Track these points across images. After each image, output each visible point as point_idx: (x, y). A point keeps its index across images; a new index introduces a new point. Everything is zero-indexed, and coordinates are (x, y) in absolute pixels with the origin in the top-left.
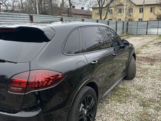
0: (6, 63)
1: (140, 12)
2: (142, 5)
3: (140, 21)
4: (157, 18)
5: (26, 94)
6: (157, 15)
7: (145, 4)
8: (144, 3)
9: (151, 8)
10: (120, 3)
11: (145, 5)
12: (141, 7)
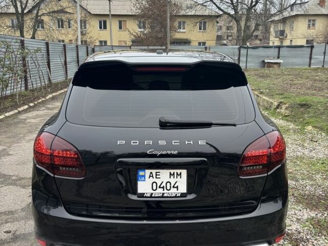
0: (213, 128)
1: (101, 28)
2: (107, 15)
3: (102, 45)
4: (133, 42)
5: (269, 174)
6: (135, 36)
7: (112, 13)
8: (110, 11)
9: (120, 22)
10: (60, 8)
11: (112, 15)
12: (102, 19)
